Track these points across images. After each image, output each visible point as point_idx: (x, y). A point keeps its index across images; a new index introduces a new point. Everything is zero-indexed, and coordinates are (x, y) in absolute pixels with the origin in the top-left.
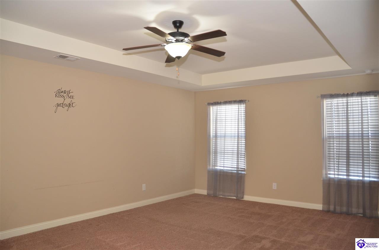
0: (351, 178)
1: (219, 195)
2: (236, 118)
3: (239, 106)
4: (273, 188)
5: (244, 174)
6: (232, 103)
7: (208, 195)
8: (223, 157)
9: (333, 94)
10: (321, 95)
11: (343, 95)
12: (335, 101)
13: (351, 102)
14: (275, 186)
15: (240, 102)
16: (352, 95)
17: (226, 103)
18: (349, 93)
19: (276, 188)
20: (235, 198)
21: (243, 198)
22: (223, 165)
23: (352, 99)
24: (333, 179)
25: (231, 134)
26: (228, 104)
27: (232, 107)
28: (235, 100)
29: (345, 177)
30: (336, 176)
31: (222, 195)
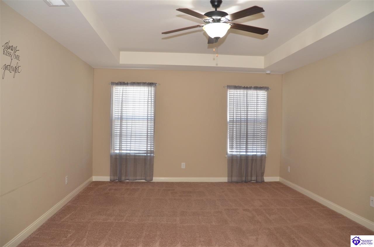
0: (249, 154)
1: (125, 180)
2: (145, 100)
3: (149, 89)
4: (182, 167)
5: (153, 157)
6: (140, 85)
7: (112, 181)
8: (130, 140)
9: (237, 85)
10: (227, 85)
11: (244, 87)
12: (239, 92)
13: (249, 94)
14: (183, 165)
15: (150, 84)
16: (250, 88)
17: (133, 84)
18: (248, 87)
19: (184, 168)
20: (144, 181)
21: (152, 180)
22: (129, 149)
23: (250, 91)
24: (236, 156)
25: (133, 116)
26: (136, 85)
27: (140, 89)
28: (144, 82)
29: (245, 153)
30: (238, 153)
31: (127, 180)
